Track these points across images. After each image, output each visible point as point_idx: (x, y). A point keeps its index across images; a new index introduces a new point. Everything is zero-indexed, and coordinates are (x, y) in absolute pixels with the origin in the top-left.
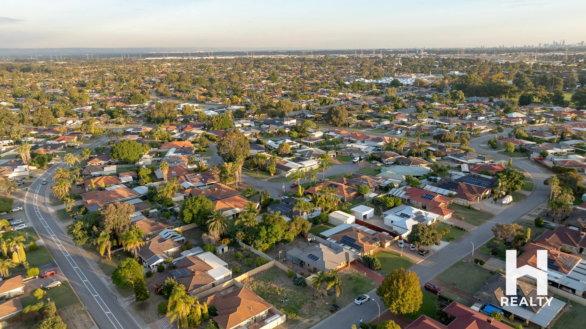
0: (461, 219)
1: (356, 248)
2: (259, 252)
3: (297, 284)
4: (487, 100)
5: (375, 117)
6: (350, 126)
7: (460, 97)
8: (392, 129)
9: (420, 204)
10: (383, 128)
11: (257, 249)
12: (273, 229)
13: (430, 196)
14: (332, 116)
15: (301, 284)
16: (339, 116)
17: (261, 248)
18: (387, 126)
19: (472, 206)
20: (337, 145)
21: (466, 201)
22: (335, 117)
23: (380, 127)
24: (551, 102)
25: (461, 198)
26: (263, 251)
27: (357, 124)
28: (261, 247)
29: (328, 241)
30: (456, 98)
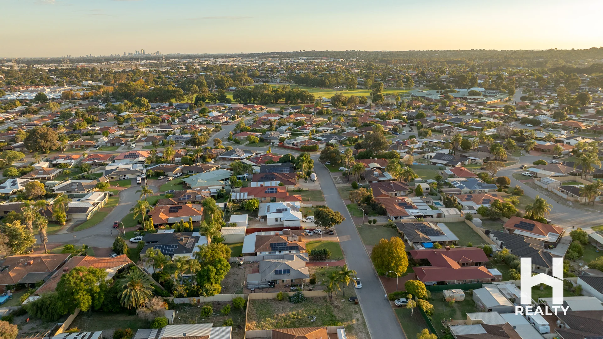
0: (309, 200)
1: (294, 249)
2: (218, 297)
3: (299, 302)
4: (167, 104)
5: (83, 135)
6: (64, 150)
7: (146, 103)
8: (121, 144)
9: (269, 199)
10: (109, 145)
11: (212, 294)
12: (222, 263)
13: (272, 190)
14: (39, 140)
15: (302, 299)
16: (49, 139)
17: (216, 292)
18: (113, 142)
19: (301, 189)
20: (90, 172)
21: (293, 186)
22: (43, 141)
23: (105, 145)
24: (218, 101)
25: (288, 185)
26: (220, 294)
27: (71, 146)
28: (215, 290)
29: (259, 256)
30: (141, 106)
